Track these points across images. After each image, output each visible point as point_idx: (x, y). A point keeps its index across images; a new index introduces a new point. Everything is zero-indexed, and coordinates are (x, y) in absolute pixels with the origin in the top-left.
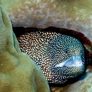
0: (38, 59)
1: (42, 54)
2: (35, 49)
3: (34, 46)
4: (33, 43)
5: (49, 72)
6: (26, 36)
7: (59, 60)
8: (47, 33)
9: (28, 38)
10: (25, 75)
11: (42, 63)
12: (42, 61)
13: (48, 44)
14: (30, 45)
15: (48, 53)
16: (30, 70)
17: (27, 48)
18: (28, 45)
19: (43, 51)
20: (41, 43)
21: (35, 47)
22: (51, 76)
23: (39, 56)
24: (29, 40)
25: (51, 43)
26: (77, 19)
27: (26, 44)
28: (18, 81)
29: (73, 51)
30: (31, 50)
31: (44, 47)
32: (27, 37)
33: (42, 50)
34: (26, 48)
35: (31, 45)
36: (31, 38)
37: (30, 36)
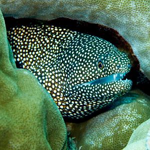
0: (39, 74)
1: (47, 64)
2: (36, 56)
3: (33, 51)
4: (30, 43)
5: (58, 97)
6: (18, 30)
7: (83, 78)
8: (54, 28)
9: (22, 34)
10: (31, 112)
11: (47, 80)
12: (46, 77)
13: (58, 48)
14: (26, 47)
15: (59, 65)
16: (39, 103)
17: (20, 52)
18: (23, 47)
19: (49, 61)
20: (45, 46)
21: (35, 52)
22: (61, 105)
23: (42, 67)
24: (23, 37)
25: (64, 47)
26: (109, 6)
27: (18, 44)
28: (21, 122)
29: (116, 65)
30: (26, 57)
31: (51, 54)
32: (20, 32)
33: (47, 59)
34: (18, 52)
35: (28, 47)
36: (27, 35)
37: (26, 31)
